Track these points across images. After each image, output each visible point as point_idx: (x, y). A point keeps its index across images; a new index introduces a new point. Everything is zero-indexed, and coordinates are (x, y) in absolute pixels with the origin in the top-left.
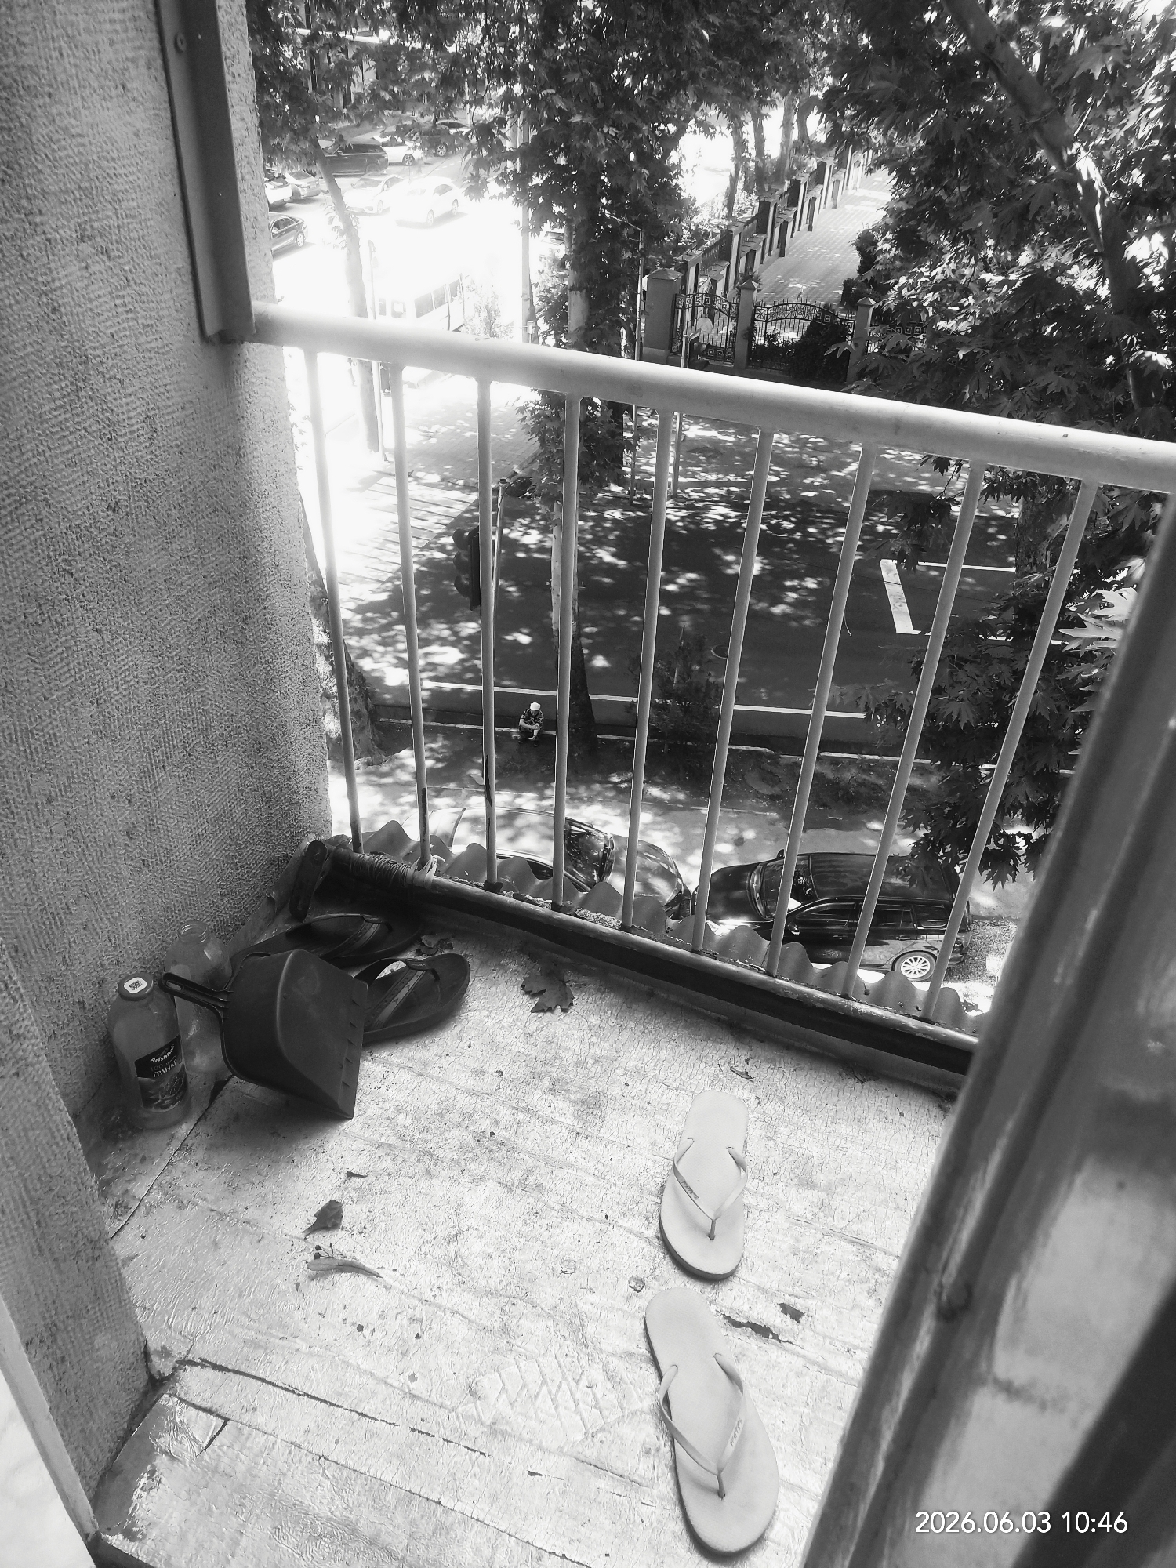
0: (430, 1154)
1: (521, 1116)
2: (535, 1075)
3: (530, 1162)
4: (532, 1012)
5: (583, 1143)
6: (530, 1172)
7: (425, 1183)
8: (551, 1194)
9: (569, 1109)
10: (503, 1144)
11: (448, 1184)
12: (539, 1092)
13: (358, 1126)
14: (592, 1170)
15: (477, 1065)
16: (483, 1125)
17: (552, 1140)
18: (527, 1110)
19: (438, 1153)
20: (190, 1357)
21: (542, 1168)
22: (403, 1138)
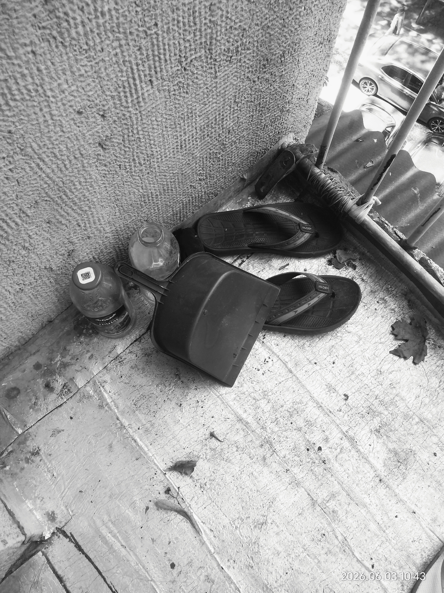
0: (271, 445)
1: (346, 444)
2: (371, 412)
3: (337, 488)
4: (390, 352)
5: (382, 491)
6: (333, 496)
7: (257, 467)
8: (340, 524)
9: (383, 454)
10: (324, 462)
11: (274, 476)
12: (367, 428)
13: (233, 396)
14: (378, 518)
15: (333, 383)
16: (316, 438)
17: (360, 476)
18: (352, 440)
19: (277, 447)
20: (65, 529)
21: (343, 497)
22: (258, 420)
